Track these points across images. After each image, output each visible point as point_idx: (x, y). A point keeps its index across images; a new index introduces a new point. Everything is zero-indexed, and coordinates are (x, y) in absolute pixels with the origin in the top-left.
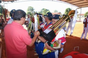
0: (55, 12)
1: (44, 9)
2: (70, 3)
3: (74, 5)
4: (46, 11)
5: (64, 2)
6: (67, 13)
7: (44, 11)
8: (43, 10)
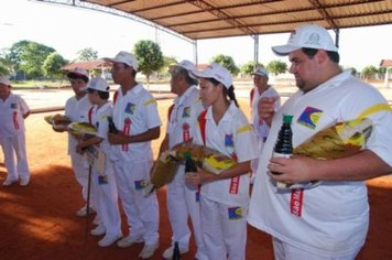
0: (86, 56)
1: (24, 43)
2: (152, 20)
3: (169, 27)
4: (38, 54)
5: (126, 14)
6: (142, 60)
7: (26, 53)
8: (23, 47)
